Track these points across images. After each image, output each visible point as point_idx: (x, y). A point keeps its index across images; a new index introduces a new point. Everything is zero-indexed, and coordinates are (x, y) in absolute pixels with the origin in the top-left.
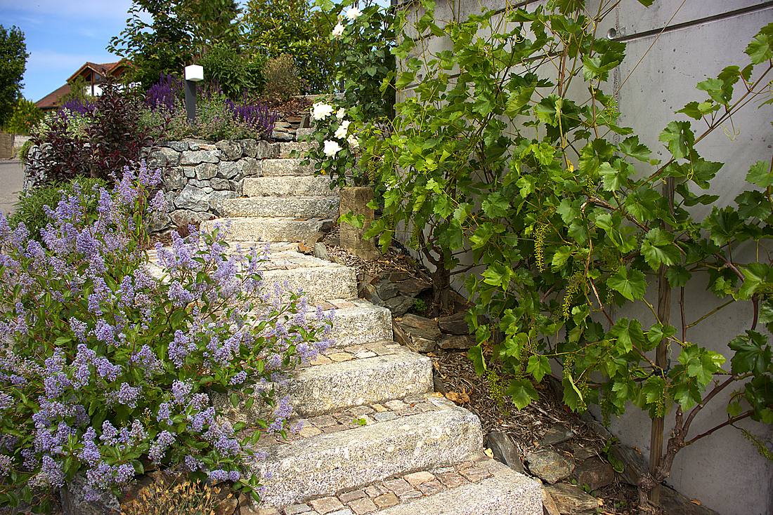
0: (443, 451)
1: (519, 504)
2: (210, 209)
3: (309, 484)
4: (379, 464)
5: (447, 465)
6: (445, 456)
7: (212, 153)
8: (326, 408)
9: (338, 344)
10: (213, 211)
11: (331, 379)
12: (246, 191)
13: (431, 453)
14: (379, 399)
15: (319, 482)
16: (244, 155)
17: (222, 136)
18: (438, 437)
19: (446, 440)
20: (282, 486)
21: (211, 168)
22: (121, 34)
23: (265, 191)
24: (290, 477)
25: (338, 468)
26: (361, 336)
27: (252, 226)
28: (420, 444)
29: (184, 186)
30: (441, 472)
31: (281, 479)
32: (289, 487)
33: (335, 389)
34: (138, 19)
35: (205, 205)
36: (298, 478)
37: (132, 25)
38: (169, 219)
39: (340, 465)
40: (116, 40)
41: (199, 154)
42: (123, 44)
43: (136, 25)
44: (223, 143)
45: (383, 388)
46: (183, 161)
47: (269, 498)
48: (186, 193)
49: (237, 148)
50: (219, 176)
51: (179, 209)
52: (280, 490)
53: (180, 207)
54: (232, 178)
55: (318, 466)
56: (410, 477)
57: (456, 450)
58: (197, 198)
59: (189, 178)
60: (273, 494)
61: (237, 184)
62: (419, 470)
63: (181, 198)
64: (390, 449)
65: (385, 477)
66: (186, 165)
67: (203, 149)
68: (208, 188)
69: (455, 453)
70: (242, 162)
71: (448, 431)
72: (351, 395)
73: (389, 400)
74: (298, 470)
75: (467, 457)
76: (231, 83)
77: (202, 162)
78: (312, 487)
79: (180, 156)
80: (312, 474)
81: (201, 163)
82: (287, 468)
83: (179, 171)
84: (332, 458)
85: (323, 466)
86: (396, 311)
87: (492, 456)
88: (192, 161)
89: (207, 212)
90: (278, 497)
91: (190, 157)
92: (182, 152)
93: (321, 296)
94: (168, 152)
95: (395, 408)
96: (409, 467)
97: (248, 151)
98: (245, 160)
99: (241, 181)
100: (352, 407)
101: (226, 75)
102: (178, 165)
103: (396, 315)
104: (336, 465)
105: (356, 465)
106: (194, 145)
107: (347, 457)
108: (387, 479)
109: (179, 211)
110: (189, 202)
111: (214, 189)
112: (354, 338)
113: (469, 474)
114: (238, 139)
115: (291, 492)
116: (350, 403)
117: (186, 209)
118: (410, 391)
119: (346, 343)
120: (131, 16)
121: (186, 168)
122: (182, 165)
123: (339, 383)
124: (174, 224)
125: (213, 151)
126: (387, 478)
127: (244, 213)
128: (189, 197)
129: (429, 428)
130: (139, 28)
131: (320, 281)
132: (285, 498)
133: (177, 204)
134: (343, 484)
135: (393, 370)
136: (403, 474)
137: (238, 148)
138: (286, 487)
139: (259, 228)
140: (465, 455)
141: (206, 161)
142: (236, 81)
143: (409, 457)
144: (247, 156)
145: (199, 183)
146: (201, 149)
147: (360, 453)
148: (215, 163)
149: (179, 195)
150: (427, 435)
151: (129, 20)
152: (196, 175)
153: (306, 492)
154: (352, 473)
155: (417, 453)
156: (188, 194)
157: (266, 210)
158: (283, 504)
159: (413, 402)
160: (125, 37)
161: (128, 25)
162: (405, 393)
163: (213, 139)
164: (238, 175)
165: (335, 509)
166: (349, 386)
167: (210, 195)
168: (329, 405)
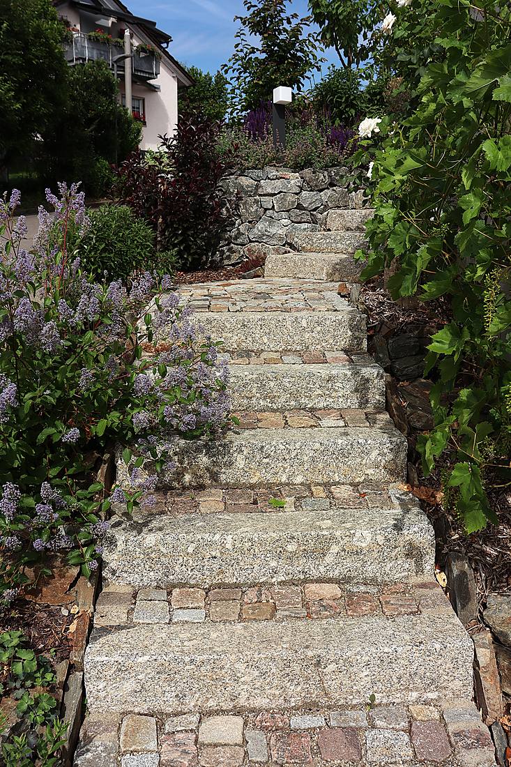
0: (369, 563)
1: (431, 663)
2: (287, 243)
3: (176, 569)
4: (273, 564)
5: (374, 582)
6: (371, 570)
7: (292, 182)
8: (253, 481)
9: (309, 406)
10: (291, 245)
11: (262, 447)
12: (330, 224)
13: (348, 563)
14: (325, 481)
15: (189, 569)
16: (332, 185)
17: (308, 164)
18: (364, 545)
19: (376, 551)
20: (142, 564)
21: (290, 198)
22: (230, 61)
23: (349, 225)
24: (153, 555)
25: (215, 557)
26: (341, 400)
27: (314, 263)
28: (335, 549)
29: (260, 218)
30: (355, 590)
31: (142, 556)
32: (151, 567)
33: (265, 461)
34: (246, 43)
35: (281, 239)
36: (163, 559)
37: (242, 51)
38: (242, 253)
39: (218, 555)
40: (226, 68)
41: (278, 183)
42: (233, 71)
43: (245, 50)
44: (307, 172)
45: (331, 468)
46: (260, 191)
47: (125, 575)
48: (260, 226)
49: (323, 177)
50: (299, 207)
51: (253, 242)
52: (140, 568)
53: (254, 240)
54: (315, 210)
55: (190, 550)
56: (313, 587)
57: (389, 566)
58: (273, 230)
59: (266, 210)
60: (130, 570)
61: (319, 216)
62: (330, 581)
63: (255, 230)
64: (291, 548)
65: (279, 580)
66: (265, 195)
67: (284, 178)
68: (287, 220)
69: (387, 569)
70: (329, 192)
71: (381, 539)
72: (287, 470)
73: (336, 484)
74: (162, 549)
75: (407, 577)
76: (346, 107)
77: (281, 192)
78: (179, 572)
79: (257, 185)
80: (181, 558)
81: (279, 193)
82: (151, 545)
83: (256, 202)
84: (210, 544)
85: (196, 551)
86: (404, 372)
87: (444, 584)
88: (269, 191)
89: (284, 245)
90: (136, 576)
91: (267, 186)
92: (259, 181)
93: (319, 347)
94: (245, 181)
95: (338, 495)
96: (315, 574)
97: (337, 181)
98: (333, 190)
99: (326, 213)
100: (288, 484)
101: (341, 98)
102: (255, 194)
103: (405, 378)
104: (214, 554)
105: (240, 558)
106: (273, 172)
107: (229, 546)
108: (282, 583)
109: (253, 244)
110: (264, 235)
111: (293, 222)
112: (331, 400)
113: (387, 603)
114: (326, 167)
115: (152, 573)
116: (284, 479)
117: (260, 243)
118: (370, 477)
119: (321, 405)
120: (238, 40)
121: (263, 199)
122: (260, 195)
123: (272, 453)
124: (247, 257)
125: (294, 179)
126: (282, 581)
127: (318, 248)
128: (264, 229)
129: (352, 532)
130: (250, 53)
131: (319, 329)
132: (145, 579)
133: (251, 237)
134: (220, 577)
135: (349, 447)
136: (305, 581)
137: (325, 177)
138: (147, 567)
139: (320, 265)
140: (403, 574)
141: (285, 191)
142: (353, 106)
143: (317, 563)
144: (335, 186)
145: (276, 214)
146: (281, 178)
147: (248, 545)
148: (297, 194)
149: (254, 227)
150: (347, 539)
151: (237, 46)
152: (273, 206)
153: (171, 577)
154: (234, 567)
155: (329, 559)
156: (263, 226)
157: (339, 245)
158: (141, 584)
159: (364, 492)
160: (234, 64)
161: (237, 51)
162: (363, 478)
163: (297, 168)
164: (322, 207)
165: (191, 606)
166: (284, 459)
167: (287, 228)
168: (256, 478)
